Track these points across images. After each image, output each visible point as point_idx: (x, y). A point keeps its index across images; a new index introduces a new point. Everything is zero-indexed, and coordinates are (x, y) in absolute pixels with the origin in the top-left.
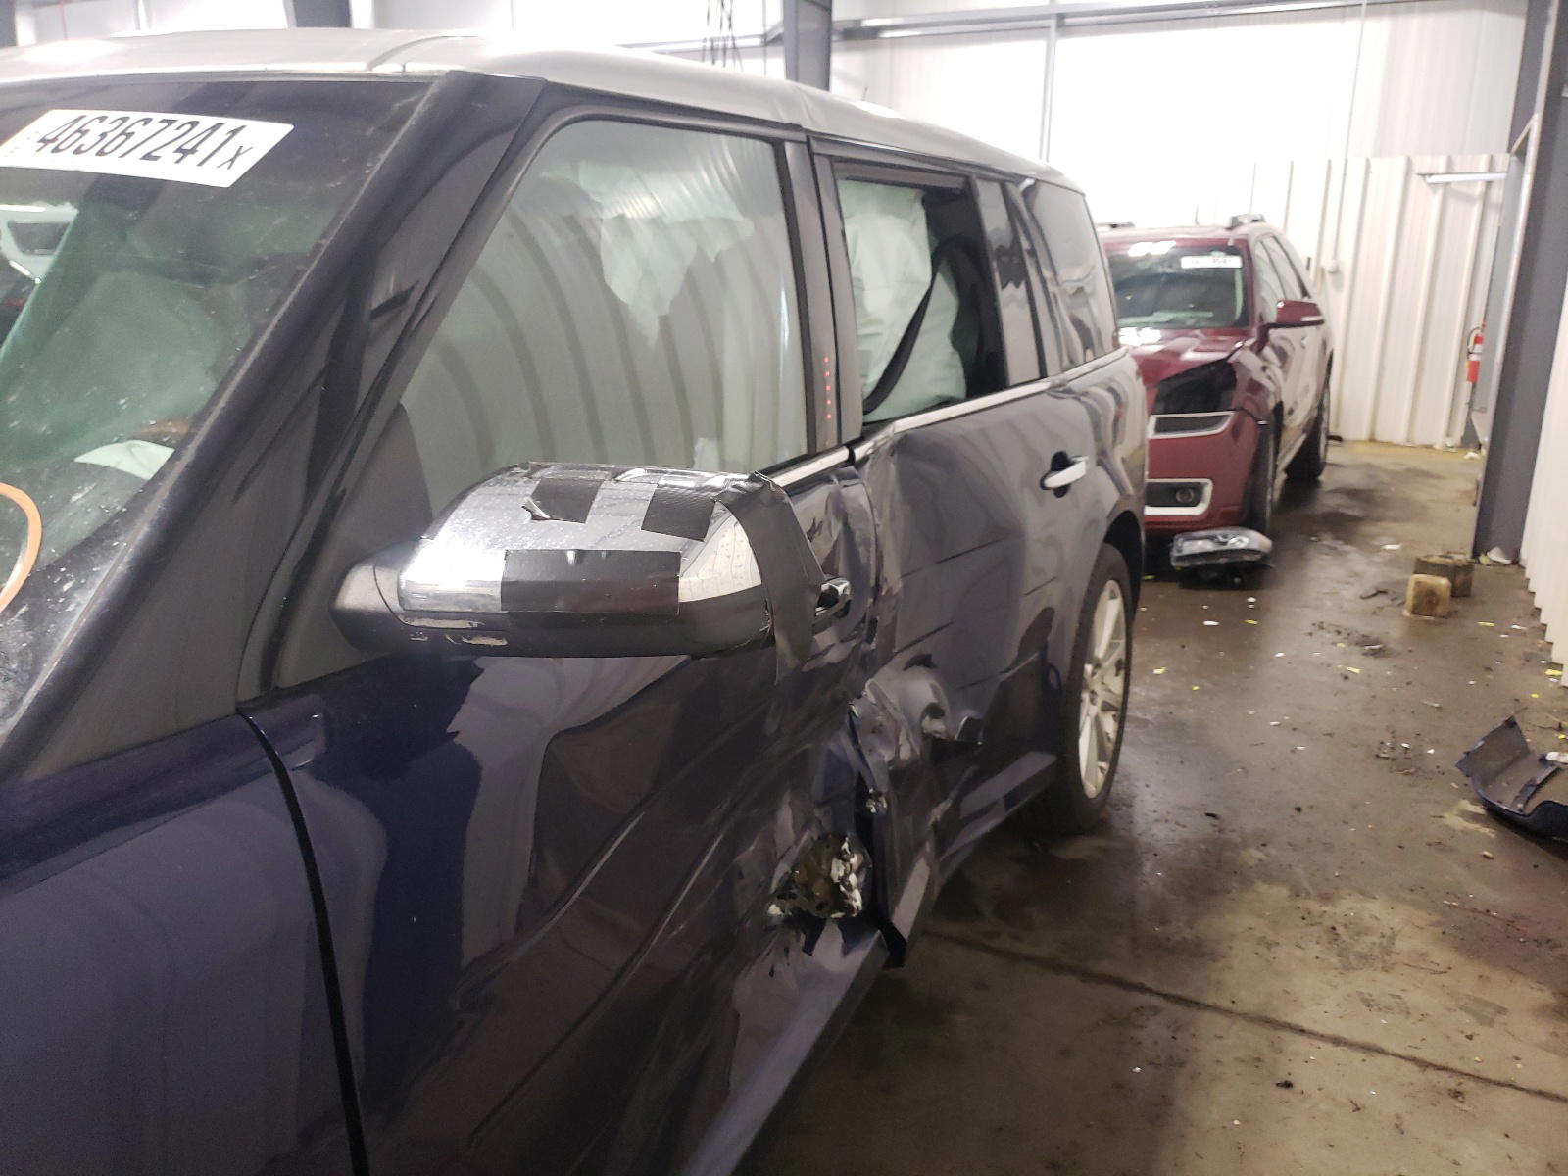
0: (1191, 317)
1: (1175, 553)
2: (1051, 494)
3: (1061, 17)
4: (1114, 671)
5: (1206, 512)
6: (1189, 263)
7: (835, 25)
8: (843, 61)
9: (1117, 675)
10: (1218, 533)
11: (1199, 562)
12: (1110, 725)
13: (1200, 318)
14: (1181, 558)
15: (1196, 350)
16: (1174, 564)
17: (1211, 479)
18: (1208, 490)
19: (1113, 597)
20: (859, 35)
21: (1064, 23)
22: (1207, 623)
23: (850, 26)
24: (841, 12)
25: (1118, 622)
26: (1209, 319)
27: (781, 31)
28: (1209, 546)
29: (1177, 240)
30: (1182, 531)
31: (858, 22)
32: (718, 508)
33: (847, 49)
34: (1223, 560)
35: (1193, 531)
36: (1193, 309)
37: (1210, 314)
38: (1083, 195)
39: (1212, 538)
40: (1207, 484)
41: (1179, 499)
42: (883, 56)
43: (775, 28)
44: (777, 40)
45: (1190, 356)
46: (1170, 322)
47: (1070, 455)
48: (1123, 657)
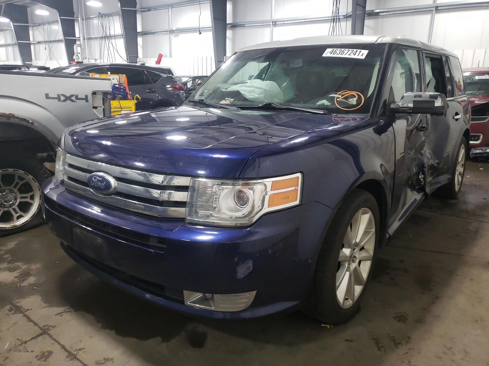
0: (478, 92)
1: (471, 153)
2: (455, 120)
3: (437, 8)
4: (461, 166)
5: (480, 143)
6: (477, 78)
7: (366, 12)
8: (368, 22)
9: (462, 167)
10: (484, 148)
11: (478, 155)
12: (460, 179)
13: (480, 93)
14: (472, 154)
15: (478, 101)
16: (471, 155)
17: (483, 134)
18: (481, 137)
19: (463, 149)
20: (373, 15)
21: (438, 9)
22: (481, 169)
23: (370, 12)
24: (368, 8)
25: (463, 155)
26: (483, 93)
27: (351, 14)
28: (481, 151)
29: (471, 72)
30: (473, 147)
31: (373, 10)
32: (439, 97)
33: (369, 19)
34: (485, 155)
35: (476, 147)
36: (478, 90)
37: (483, 92)
38: (458, 59)
39: (482, 150)
40: (481, 135)
41: (473, 139)
42: (380, 21)
43: (350, 13)
44: (350, 16)
45: (477, 102)
46: (471, 93)
47: (459, 113)
48: (464, 163)
